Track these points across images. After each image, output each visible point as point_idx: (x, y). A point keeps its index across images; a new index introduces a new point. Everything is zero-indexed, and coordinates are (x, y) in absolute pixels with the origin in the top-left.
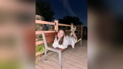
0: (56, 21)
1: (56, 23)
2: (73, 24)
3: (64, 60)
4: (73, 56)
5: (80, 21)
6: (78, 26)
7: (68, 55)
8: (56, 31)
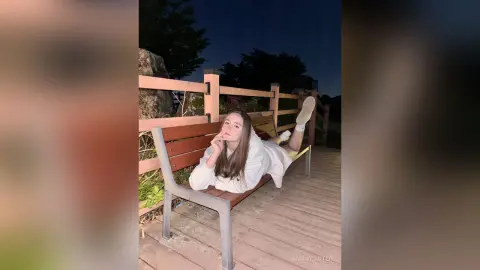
0: (212, 78)
1: (209, 84)
2: (278, 88)
3: (241, 234)
4: (278, 217)
5: (304, 74)
6: (297, 94)
7: (258, 212)
8: (209, 115)
